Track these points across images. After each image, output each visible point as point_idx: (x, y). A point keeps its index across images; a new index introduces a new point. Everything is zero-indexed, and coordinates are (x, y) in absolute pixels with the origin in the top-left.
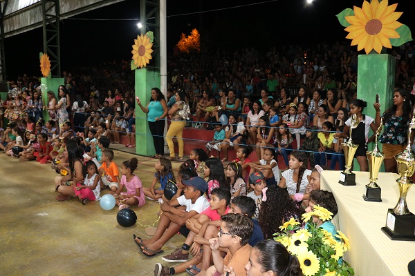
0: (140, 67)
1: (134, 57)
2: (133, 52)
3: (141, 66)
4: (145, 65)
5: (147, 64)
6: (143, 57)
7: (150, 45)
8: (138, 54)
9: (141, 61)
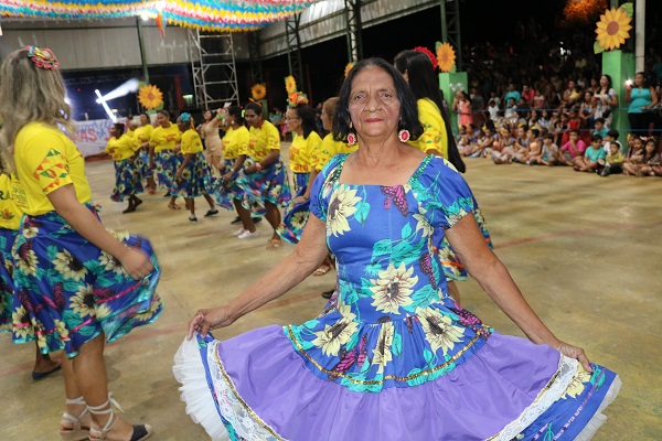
0: (609, 50)
1: (599, 38)
2: (598, 31)
3: (612, 48)
4: (618, 46)
5: (621, 45)
6: (615, 37)
7: (628, 20)
8: (606, 34)
9: (612, 40)
